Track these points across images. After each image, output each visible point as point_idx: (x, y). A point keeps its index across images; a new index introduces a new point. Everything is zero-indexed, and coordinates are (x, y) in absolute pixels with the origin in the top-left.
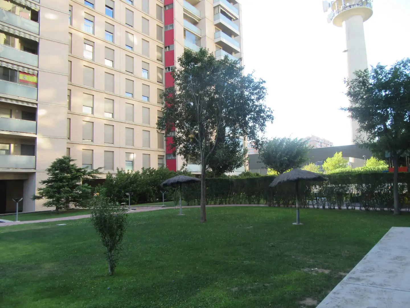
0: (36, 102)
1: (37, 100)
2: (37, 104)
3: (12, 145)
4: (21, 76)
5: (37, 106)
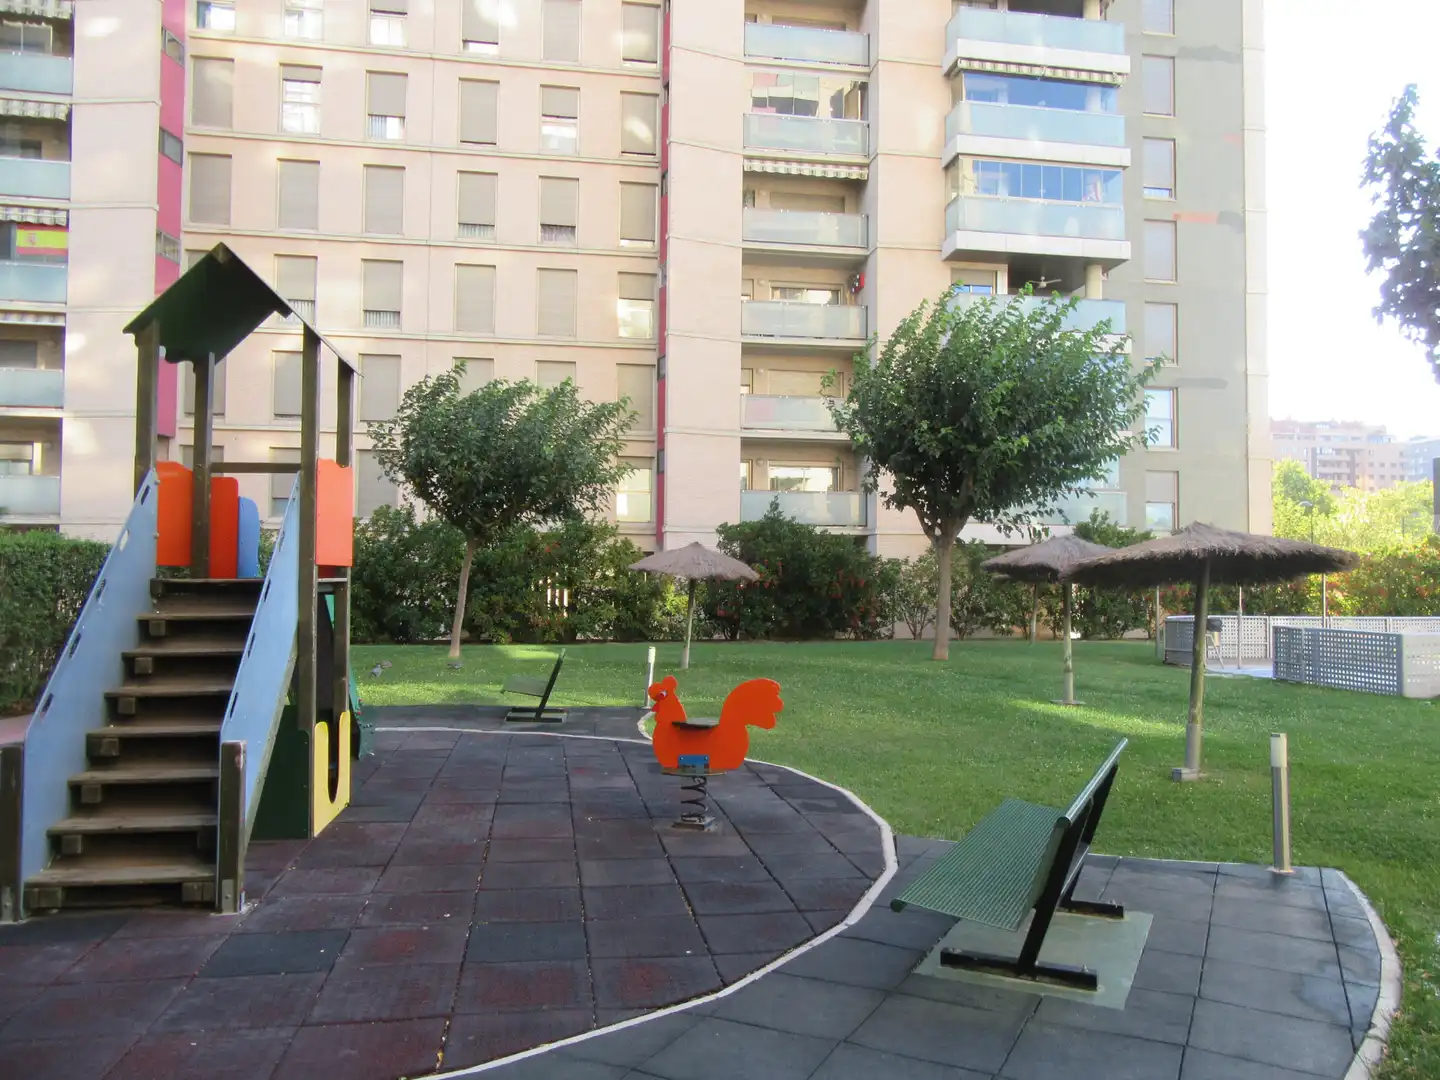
0: (64, 311)
1: (64, 303)
2: (65, 316)
4: (21, 238)
5: (63, 321)
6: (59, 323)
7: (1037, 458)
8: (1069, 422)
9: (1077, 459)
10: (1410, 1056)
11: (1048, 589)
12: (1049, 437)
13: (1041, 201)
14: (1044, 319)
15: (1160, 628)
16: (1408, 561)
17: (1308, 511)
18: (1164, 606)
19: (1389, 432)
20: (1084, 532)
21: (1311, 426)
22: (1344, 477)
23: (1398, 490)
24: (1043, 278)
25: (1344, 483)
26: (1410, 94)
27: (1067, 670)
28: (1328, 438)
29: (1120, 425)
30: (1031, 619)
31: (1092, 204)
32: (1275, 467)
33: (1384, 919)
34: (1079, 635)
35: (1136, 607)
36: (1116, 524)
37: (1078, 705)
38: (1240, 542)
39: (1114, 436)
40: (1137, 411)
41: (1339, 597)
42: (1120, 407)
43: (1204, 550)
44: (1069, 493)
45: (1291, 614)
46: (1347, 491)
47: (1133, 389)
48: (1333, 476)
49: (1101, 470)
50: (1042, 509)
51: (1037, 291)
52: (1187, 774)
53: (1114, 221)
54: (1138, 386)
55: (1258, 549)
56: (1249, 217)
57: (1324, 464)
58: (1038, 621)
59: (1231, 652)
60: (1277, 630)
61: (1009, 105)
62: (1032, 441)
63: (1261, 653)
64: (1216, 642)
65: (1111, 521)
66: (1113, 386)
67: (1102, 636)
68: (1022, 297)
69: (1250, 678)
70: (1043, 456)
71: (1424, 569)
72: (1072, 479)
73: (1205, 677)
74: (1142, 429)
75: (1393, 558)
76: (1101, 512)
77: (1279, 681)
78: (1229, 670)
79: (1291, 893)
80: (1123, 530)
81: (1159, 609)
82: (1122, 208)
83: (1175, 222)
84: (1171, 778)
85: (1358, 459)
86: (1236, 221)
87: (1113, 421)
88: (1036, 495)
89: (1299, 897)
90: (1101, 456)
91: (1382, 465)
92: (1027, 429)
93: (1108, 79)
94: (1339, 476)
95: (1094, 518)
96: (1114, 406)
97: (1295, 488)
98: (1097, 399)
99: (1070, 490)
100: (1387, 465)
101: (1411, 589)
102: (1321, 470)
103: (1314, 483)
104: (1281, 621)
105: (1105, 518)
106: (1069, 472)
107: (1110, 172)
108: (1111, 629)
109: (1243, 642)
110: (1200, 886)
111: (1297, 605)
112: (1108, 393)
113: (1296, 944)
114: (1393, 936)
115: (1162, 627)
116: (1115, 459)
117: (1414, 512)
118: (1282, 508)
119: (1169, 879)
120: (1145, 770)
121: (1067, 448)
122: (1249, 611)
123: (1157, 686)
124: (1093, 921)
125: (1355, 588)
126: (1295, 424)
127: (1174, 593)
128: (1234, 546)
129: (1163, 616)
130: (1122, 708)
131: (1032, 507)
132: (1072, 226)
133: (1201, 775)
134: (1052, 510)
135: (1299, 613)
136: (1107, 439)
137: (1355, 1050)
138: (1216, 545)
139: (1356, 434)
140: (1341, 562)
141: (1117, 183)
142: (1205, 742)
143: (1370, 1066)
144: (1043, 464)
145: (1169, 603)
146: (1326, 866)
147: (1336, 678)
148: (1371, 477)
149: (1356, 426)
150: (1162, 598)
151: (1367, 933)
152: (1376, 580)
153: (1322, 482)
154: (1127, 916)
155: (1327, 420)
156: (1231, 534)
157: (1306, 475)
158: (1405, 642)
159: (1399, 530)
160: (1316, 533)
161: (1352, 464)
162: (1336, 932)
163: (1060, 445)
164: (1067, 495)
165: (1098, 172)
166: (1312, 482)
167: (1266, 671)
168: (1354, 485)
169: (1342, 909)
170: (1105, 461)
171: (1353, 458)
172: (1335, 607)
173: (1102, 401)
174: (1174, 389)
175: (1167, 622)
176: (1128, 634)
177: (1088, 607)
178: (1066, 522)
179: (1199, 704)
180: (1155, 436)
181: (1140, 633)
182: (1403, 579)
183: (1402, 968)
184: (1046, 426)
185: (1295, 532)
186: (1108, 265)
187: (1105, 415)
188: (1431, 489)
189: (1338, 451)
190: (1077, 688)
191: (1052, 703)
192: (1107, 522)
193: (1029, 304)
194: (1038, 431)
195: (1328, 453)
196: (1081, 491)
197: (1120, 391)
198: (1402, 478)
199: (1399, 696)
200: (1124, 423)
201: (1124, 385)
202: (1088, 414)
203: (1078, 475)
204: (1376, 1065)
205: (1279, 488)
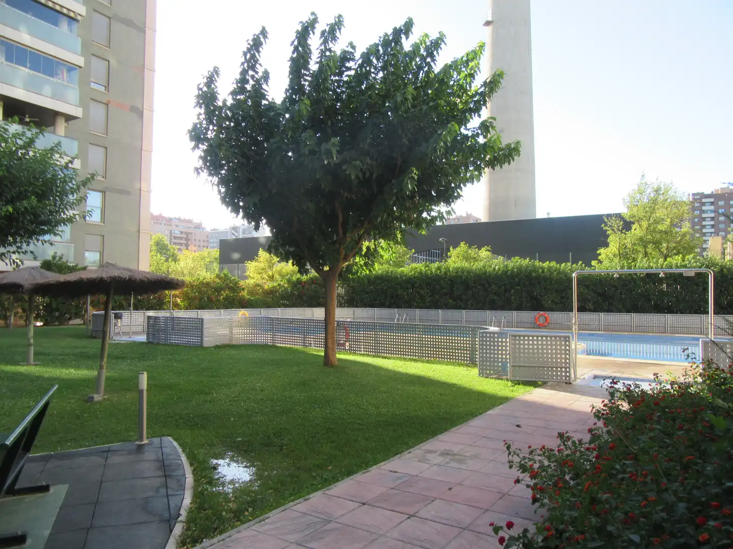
7: (17, 221)
8: (39, 201)
9: (44, 223)
10: (196, 527)
11: (23, 297)
12: (26, 208)
13: (27, 70)
14: (24, 138)
15: (89, 318)
16: (208, 284)
17: (167, 260)
18: (93, 307)
19: (203, 226)
20: (47, 266)
21: (171, 219)
22: (184, 245)
23: (205, 252)
24: (27, 116)
25: (183, 248)
26: (216, 71)
27: (30, 345)
28: (177, 226)
29: (70, 207)
30: (10, 316)
31: (60, 81)
32: (153, 238)
33: (188, 458)
34: (42, 324)
35: (77, 307)
36: (67, 261)
37: (36, 365)
38: (129, 274)
39: (66, 212)
40: (81, 200)
41: (179, 301)
42: (71, 197)
43: (110, 277)
44: (38, 242)
45: (156, 309)
46: (185, 251)
47: (78, 188)
48: (179, 244)
49: (57, 231)
50: (19, 250)
51: (22, 122)
52: (97, 398)
53: (73, 94)
54: (82, 187)
55: (138, 277)
56: (145, 111)
57: (175, 238)
58: (15, 316)
59: (126, 330)
60: (149, 318)
61: (7, 6)
62: (14, 209)
63: (140, 329)
64: (119, 325)
65: (64, 260)
66: (67, 185)
67: (56, 323)
68: (10, 123)
69: (135, 342)
70: (21, 219)
71: (213, 288)
72: (40, 235)
73: (110, 344)
74: (83, 210)
75: (202, 283)
76: (59, 254)
77: (149, 343)
78: (125, 339)
79: (146, 453)
80: (71, 265)
81: (89, 307)
82: (78, 88)
83: (108, 105)
84: (87, 401)
85: (190, 237)
86: (139, 113)
87: (66, 204)
88: (15, 242)
89: (150, 455)
90: (58, 223)
91: (200, 240)
92: (11, 201)
93: (72, 14)
94: (181, 244)
95: (54, 257)
96: (67, 196)
97: (161, 248)
98: (57, 191)
99: (38, 240)
100: (202, 241)
101: (208, 298)
102: (173, 241)
103: (170, 246)
104: (151, 313)
105: (61, 258)
106: (37, 230)
107: (72, 68)
108: (62, 320)
109: (132, 324)
110: (99, 460)
111: (159, 305)
112: (63, 188)
113: (146, 482)
114: (191, 465)
115: (91, 318)
116: (67, 225)
117: (211, 262)
118: (155, 257)
119: (81, 460)
120: (73, 399)
121: (36, 216)
122: (136, 308)
123: (85, 350)
124: (29, 498)
125: (186, 297)
126: (163, 217)
127: (99, 299)
128: (126, 275)
129: (92, 311)
130: (64, 364)
131: (14, 248)
132: (47, 90)
133: (105, 397)
134: (26, 252)
135: (159, 309)
136: (62, 214)
137: (171, 531)
138: (117, 275)
139: (189, 225)
140: (177, 284)
141: (76, 74)
142: (107, 379)
143: (177, 538)
144: (21, 224)
145: (95, 305)
146: (163, 435)
147: (175, 340)
148: (195, 246)
149: (189, 221)
150: (92, 302)
151: (180, 466)
152: (195, 293)
153: (174, 246)
154: (52, 490)
155: (177, 217)
156: (125, 269)
157: (167, 242)
158: (205, 322)
159: (205, 270)
160: (170, 270)
161: (187, 239)
162: (166, 469)
163: (32, 213)
164: (37, 244)
165: (65, 65)
166: (169, 246)
167: (143, 338)
168: (187, 249)
169: (170, 457)
170: (61, 226)
171: (188, 236)
172: (176, 306)
173: (59, 192)
174: (103, 192)
175: (93, 315)
176: (71, 322)
177: (48, 308)
178: (35, 258)
179: (105, 359)
180: (90, 214)
181: (78, 321)
182: (205, 293)
183: (195, 481)
184: (24, 201)
185: (160, 270)
186: (69, 118)
187: (62, 200)
188: (218, 253)
189: (182, 233)
190: (36, 354)
191: (19, 365)
192: (62, 260)
193: (14, 128)
194: (18, 203)
195: (177, 233)
196: (45, 242)
197: (72, 188)
198: (207, 247)
199: (201, 346)
200: (72, 206)
201: (74, 185)
202: (52, 198)
203: (45, 232)
204: (180, 536)
205: (154, 248)
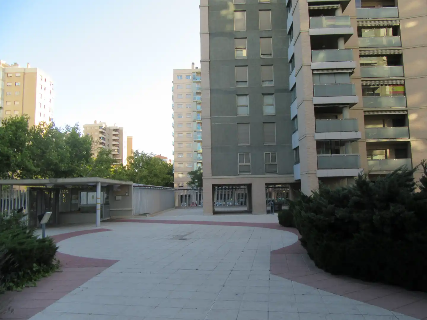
0: (406, 109)
1: (406, 107)
2: (407, 111)
3: (388, 150)
5: (407, 112)
6: (406, 113)
